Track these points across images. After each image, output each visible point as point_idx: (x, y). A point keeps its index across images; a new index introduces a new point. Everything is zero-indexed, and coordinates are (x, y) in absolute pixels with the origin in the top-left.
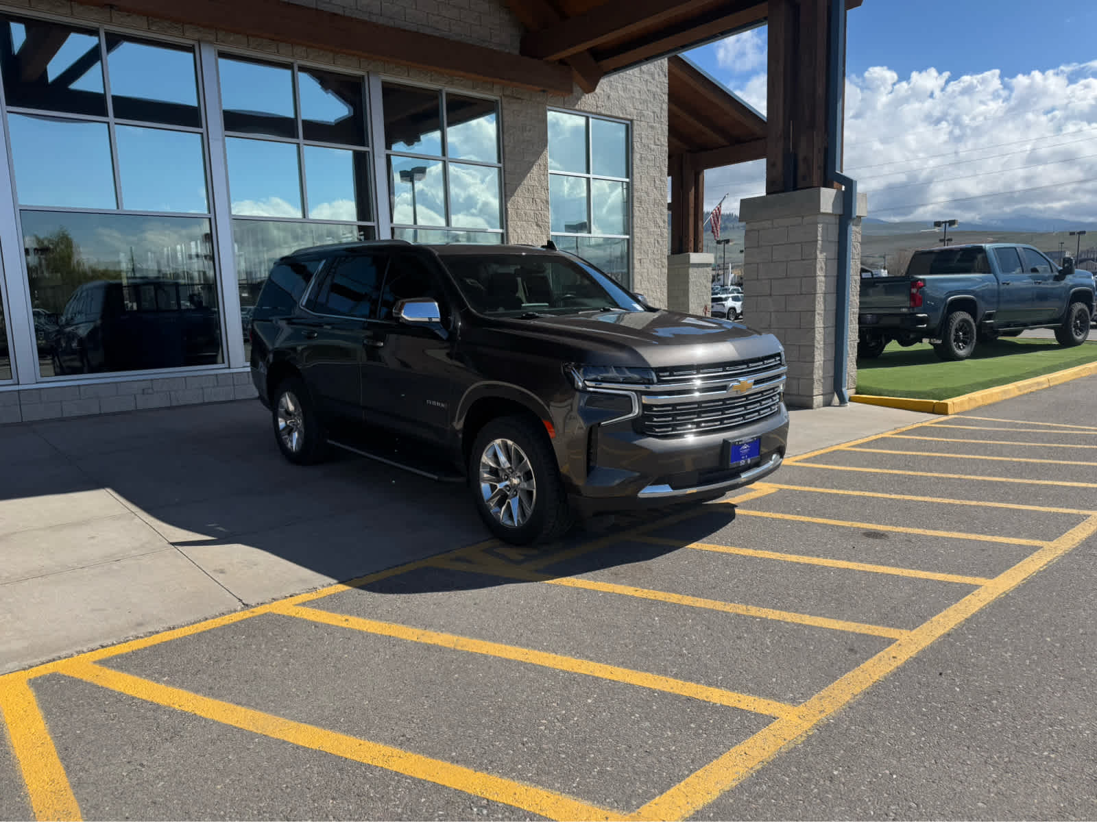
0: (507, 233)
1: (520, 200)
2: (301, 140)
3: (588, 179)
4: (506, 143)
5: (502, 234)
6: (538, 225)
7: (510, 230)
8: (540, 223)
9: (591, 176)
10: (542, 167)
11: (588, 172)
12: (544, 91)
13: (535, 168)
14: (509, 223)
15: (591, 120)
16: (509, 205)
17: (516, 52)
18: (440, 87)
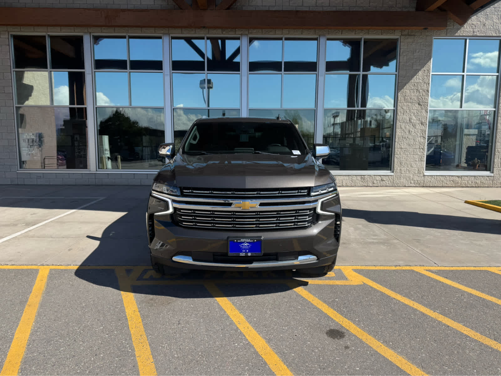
0: (397, 109)
1: (408, 91)
2: (283, 72)
3: (463, 76)
4: (401, 61)
5: (394, 110)
6: (419, 104)
7: (399, 108)
8: (421, 103)
9: (465, 74)
10: (426, 72)
11: (464, 72)
12: (425, 29)
13: (420, 73)
14: (399, 104)
15: (468, 41)
16: (399, 94)
17: (414, 10)
18: (361, 37)
